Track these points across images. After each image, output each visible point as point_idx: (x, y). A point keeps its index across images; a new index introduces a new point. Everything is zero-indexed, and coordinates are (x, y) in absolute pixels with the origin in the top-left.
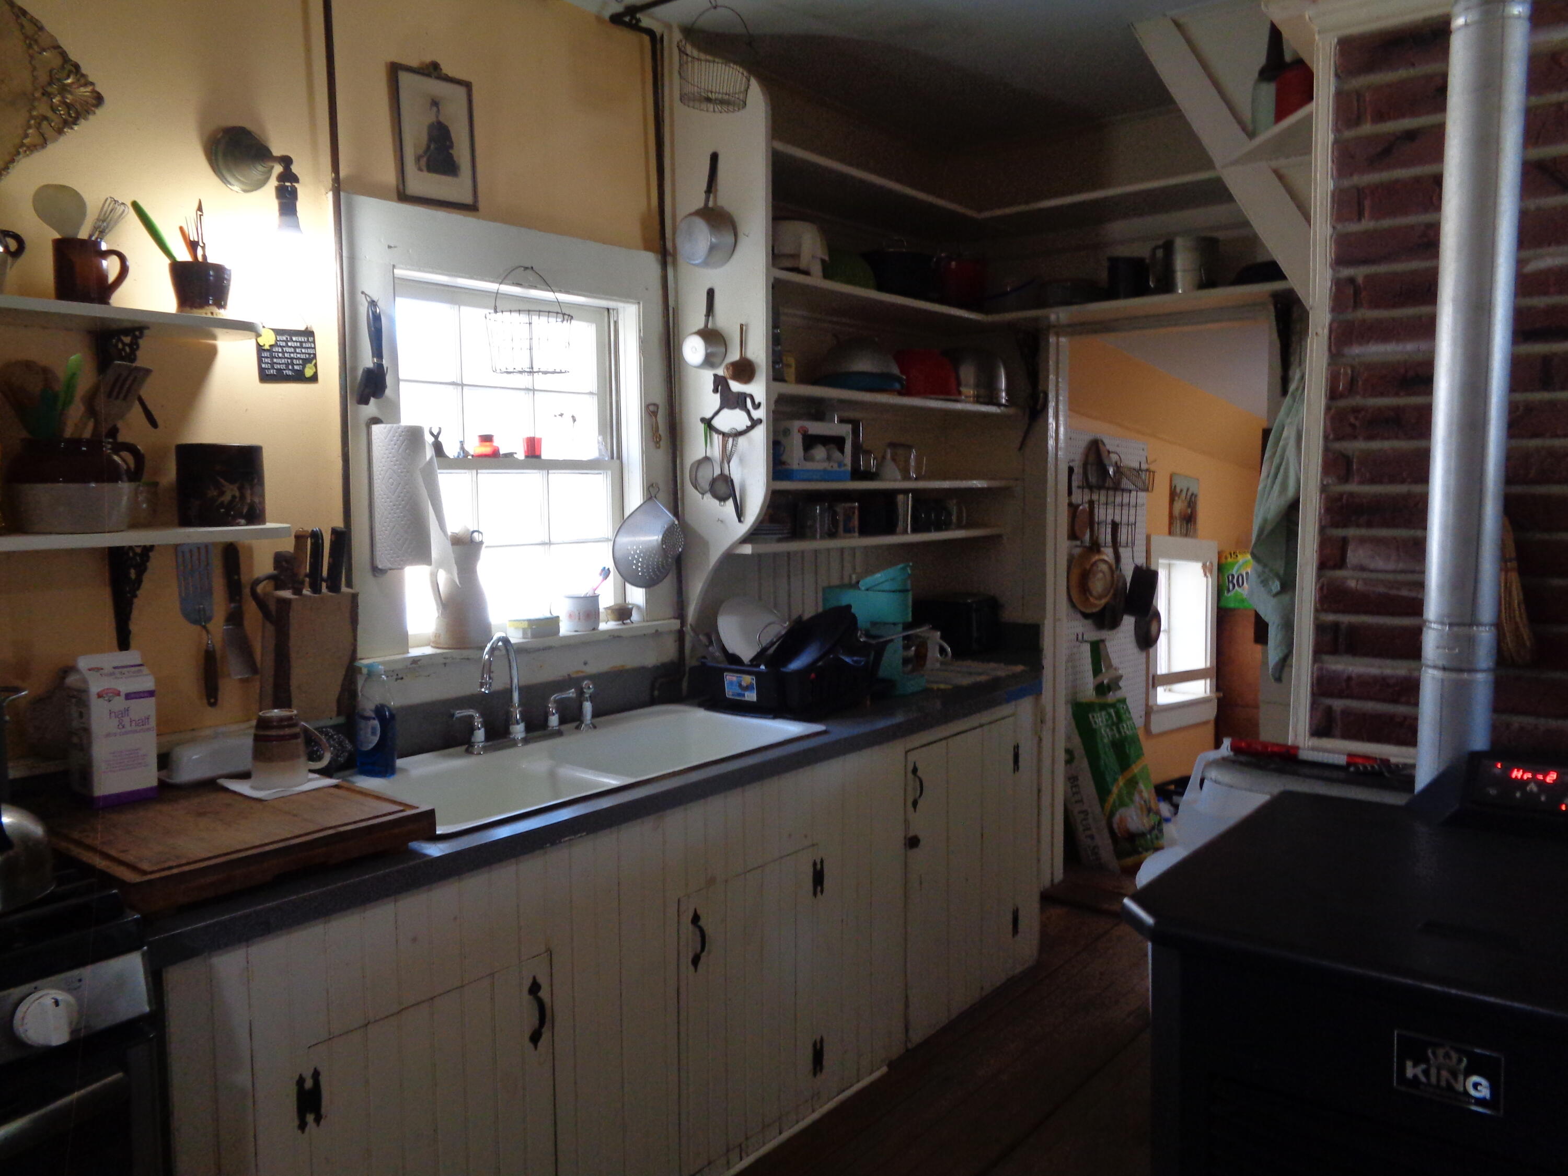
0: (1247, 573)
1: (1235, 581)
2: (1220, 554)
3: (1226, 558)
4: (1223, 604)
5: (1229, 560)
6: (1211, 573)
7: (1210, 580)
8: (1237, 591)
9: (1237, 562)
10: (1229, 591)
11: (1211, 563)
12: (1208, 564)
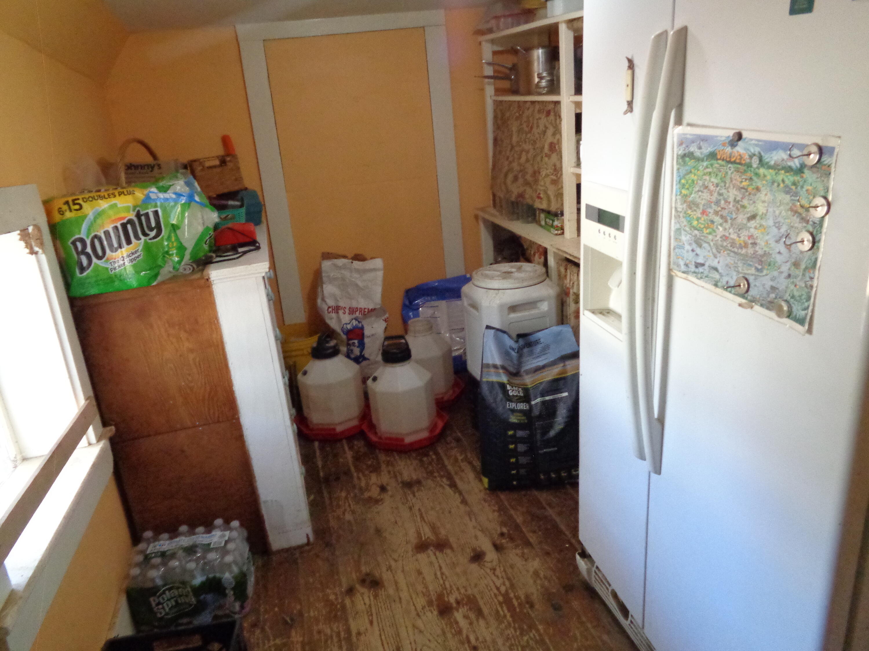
0: (107, 233)
1: (89, 250)
2: (47, 204)
3: (61, 212)
4: (78, 292)
5: (68, 215)
6: (42, 245)
7: (43, 257)
8: (97, 266)
9: (85, 217)
10: (82, 269)
11: (37, 227)
12: (30, 229)
